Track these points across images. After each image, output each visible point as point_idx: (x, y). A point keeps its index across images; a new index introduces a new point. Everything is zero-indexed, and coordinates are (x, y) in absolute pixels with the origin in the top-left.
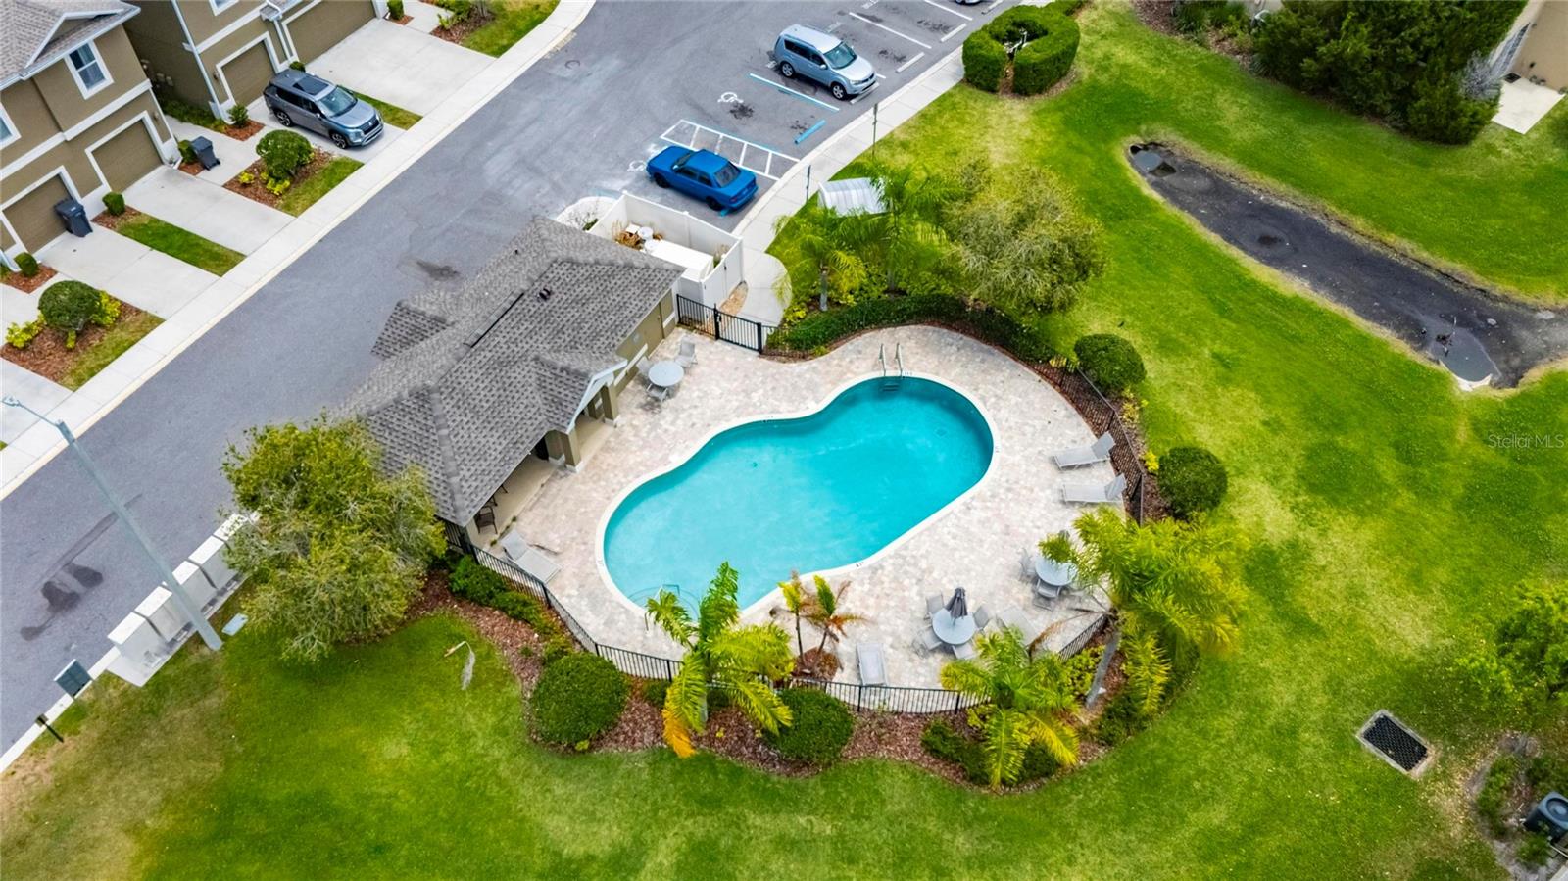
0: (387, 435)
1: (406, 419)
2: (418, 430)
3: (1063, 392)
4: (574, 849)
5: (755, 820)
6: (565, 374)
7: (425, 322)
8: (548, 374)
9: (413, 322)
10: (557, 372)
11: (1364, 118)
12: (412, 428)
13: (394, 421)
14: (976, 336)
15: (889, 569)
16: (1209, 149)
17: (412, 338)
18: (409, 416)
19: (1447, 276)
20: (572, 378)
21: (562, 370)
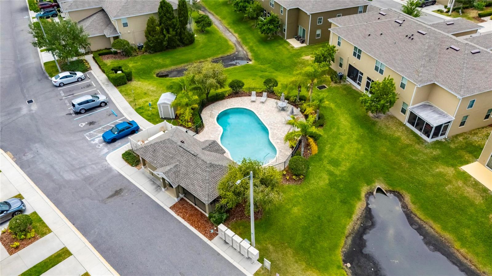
0: (217, 178)
1: (215, 172)
2: (219, 171)
3: (234, 97)
4: (327, 181)
5: (326, 154)
6: (211, 145)
7: (174, 169)
8: (209, 149)
9: (172, 172)
10: (209, 147)
11: (177, 48)
12: (218, 172)
13: (214, 175)
14: (211, 103)
15: (271, 127)
16: (167, 68)
17: (177, 174)
18: (215, 171)
19: (222, 57)
20: (213, 144)
21: (210, 145)
